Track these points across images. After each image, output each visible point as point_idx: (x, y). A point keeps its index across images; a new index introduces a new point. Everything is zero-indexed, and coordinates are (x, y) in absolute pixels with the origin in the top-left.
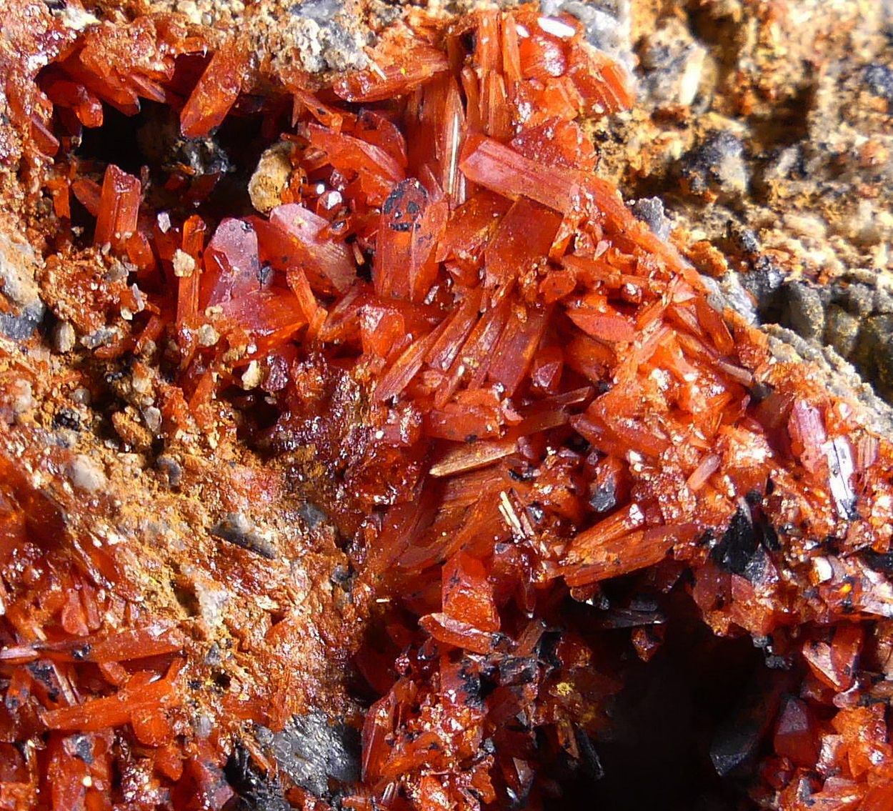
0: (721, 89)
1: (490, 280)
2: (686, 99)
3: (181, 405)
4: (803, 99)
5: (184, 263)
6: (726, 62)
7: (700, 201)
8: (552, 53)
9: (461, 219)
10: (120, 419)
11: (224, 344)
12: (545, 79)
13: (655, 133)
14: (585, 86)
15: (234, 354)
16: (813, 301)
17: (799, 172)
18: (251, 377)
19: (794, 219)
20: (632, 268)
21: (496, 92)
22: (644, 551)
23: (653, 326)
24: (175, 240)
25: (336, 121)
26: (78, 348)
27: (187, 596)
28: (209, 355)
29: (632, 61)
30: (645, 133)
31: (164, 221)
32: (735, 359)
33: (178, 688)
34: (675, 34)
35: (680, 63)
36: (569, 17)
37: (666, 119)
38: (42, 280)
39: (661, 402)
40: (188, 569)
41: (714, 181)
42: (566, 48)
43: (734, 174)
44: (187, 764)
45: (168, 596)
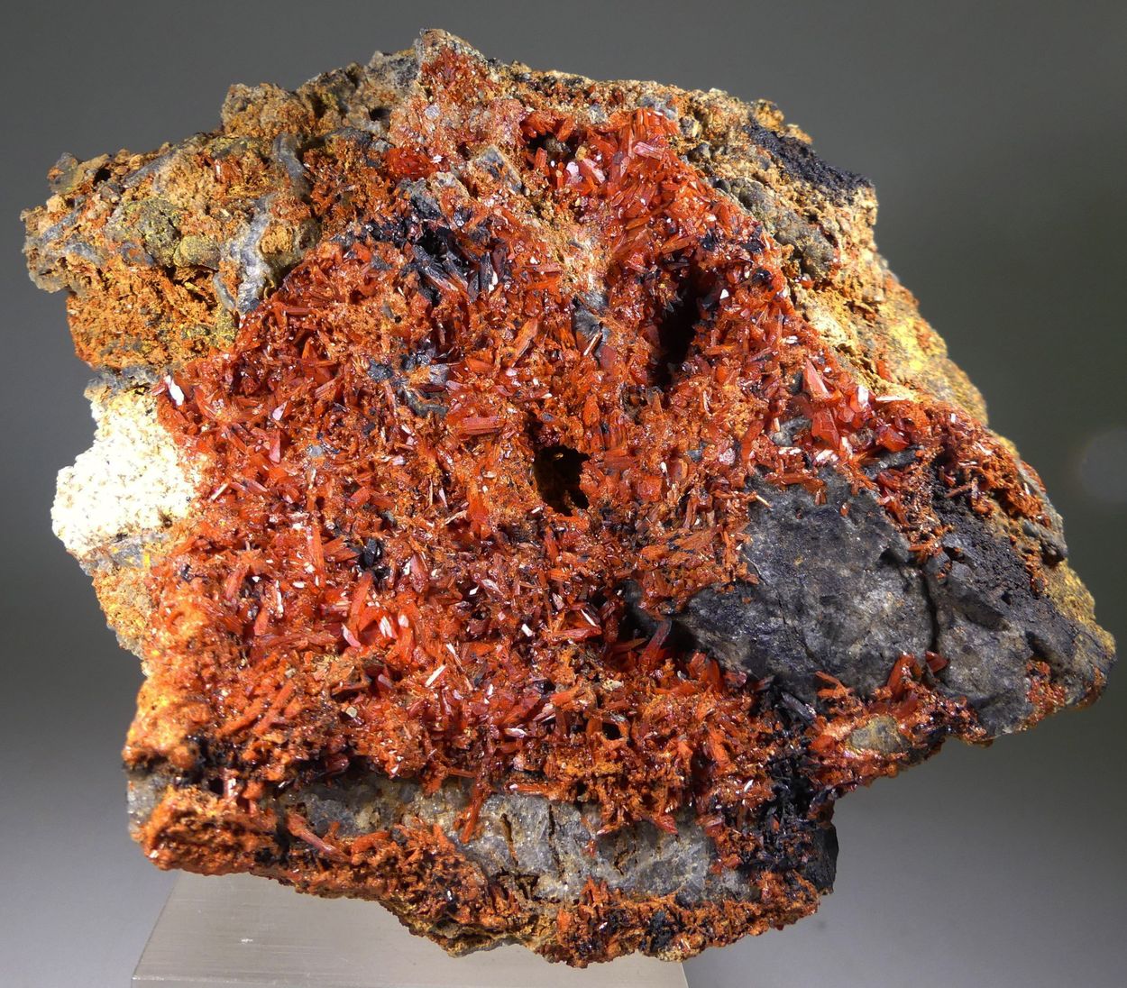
0: (704, 133)
1: (642, 177)
2: (694, 135)
3: (559, 209)
4: (724, 136)
5: (559, 174)
6: (705, 126)
7: (698, 161)
8: (657, 119)
9: (633, 162)
10: (543, 213)
11: (571, 193)
12: (655, 126)
13: (686, 144)
14: (666, 128)
15: (574, 195)
16: (727, 184)
17: (724, 153)
18: (577, 203)
19: (723, 165)
20: (679, 172)
21: (642, 130)
22: (683, 243)
23: (684, 187)
24: (556, 168)
25: (599, 138)
26: (531, 195)
27: (561, 259)
28: (566, 196)
29: (679, 124)
30: (682, 144)
31: (553, 164)
32: (706, 196)
33: (559, 280)
34: (691, 118)
35: (692, 125)
36: (661, 111)
37: (689, 140)
38: (521, 177)
39: (687, 205)
40: (561, 251)
41: (702, 155)
42: (660, 118)
43: (707, 154)
44: (563, 299)
45: (556, 259)
